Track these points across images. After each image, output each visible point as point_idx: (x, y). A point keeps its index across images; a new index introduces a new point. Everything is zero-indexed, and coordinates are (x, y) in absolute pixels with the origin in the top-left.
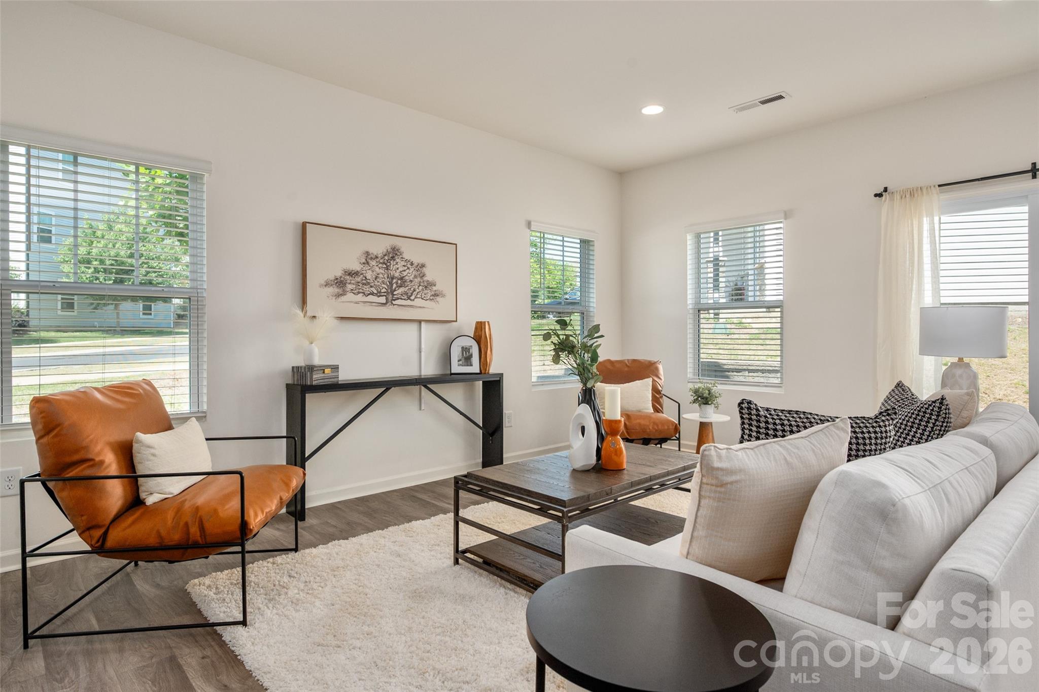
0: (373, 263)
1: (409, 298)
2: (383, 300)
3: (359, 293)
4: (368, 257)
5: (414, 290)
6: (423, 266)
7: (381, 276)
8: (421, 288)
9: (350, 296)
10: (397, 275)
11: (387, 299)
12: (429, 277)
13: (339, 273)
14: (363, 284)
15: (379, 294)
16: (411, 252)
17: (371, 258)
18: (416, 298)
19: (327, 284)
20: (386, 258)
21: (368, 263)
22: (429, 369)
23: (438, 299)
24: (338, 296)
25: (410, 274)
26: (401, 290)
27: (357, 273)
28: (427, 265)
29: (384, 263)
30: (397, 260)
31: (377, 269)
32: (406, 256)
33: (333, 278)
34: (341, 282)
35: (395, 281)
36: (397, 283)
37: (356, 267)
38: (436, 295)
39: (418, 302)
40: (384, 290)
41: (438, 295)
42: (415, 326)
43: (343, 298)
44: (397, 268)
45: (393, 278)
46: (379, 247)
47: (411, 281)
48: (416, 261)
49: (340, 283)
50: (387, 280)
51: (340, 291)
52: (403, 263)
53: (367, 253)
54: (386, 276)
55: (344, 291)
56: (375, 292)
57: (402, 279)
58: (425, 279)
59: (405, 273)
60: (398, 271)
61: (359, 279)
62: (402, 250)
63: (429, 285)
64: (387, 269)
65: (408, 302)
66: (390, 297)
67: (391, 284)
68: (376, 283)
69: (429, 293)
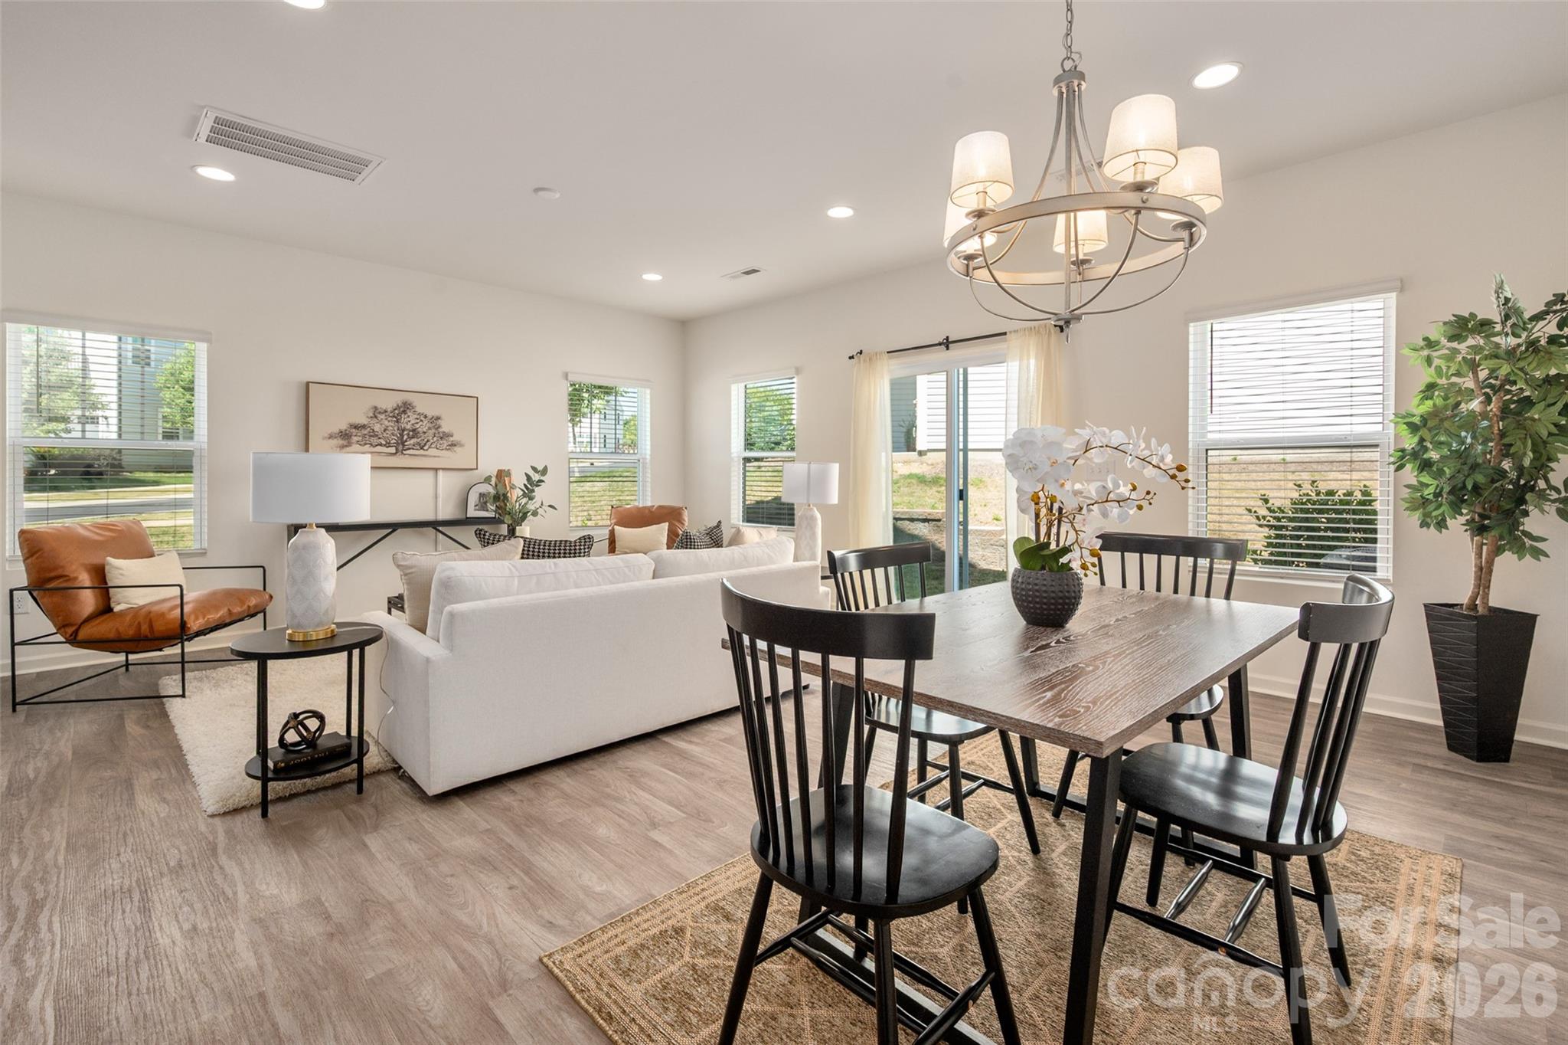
0: (382, 417)
1: (422, 448)
2: (393, 450)
3: (366, 444)
4: (376, 412)
5: (428, 441)
6: (438, 418)
7: (390, 428)
8: (435, 439)
9: (356, 448)
10: (408, 427)
11: (397, 449)
12: (445, 428)
13: (344, 427)
14: (371, 436)
15: (388, 445)
16: (422, 405)
17: (380, 413)
18: (430, 448)
19: (331, 437)
20: (396, 412)
21: (376, 417)
22: (446, 512)
23: (455, 448)
24: (342, 447)
25: (423, 426)
26: (414, 441)
27: (364, 427)
28: (443, 417)
29: (394, 417)
30: (409, 414)
31: (386, 423)
32: (419, 409)
33: (338, 431)
34: (346, 434)
35: (405, 433)
36: (408, 434)
37: (364, 421)
38: (453, 445)
39: (432, 452)
40: (394, 441)
41: (455, 445)
42: (431, 474)
43: (349, 449)
44: (409, 421)
45: (403, 431)
46: (389, 402)
47: (425, 433)
48: (430, 414)
50: (397, 432)
51: (345, 443)
52: (416, 416)
53: (376, 408)
54: (396, 428)
55: (349, 442)
56: (384, 443)
57: (414, 430)
58: (441, 430)
59: (417, 426)
60: (410, 424)
61: (366, 432)
62: (414, 404)
63: (446, 436)
64: (397, 421)
65: (421, 452)
66: (401, 447)
67: (402, 435)
68: (385, 435)
69: (445, 444)
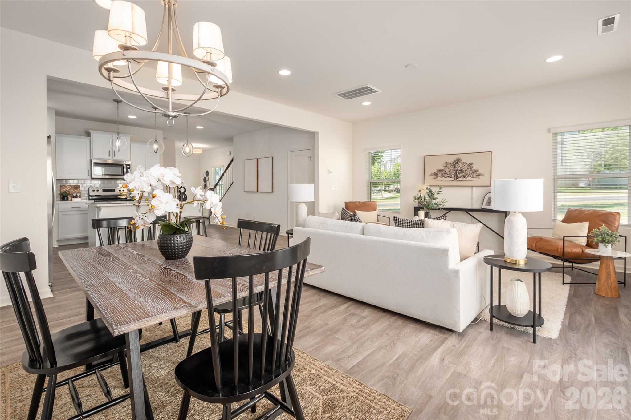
0: (449, 166)
1: (464, 177)
2: (453, 179)
3: (443, 177)
4: (447, 164)
5: (467, 174)
6: (472, 164)
7: (452, 170)
8: (470, 173)
9: (439, 178)
10: (459, 169)
11: (454, 178)
12: (475, 168)
13: (435, 171)
14: (444, 174)
15: (451, 177)
16: (466, 159)
17: (448, 164)
18: (468, 177)
19: (431, 175)
20: (454, 163)
21: (447, 166)
23: (480, 177)
24: (435, 178)
25: (465, 168)
26: (461, 174)
27: (442, 170)
28: (474, 163)
29: (453, 165)
30: (459, 163)
31: (450, 168)
32: (463, 161)
33: (433, 173)
36: (459, 172)
37: (442, 168)
38: (479, 175)
39: (469, 179)
40: (453, 175)
41: (480, 175)
42: (470, 188)
43: (437, 179)
44: (459, 166)
45: (457, 171)
46: (451, 160)
47: (466, 171)
48: (468, 163)
49: (436, 174)
51: (436, 177)
52: (462, 164)
53: (446, 162)
54: (454, 170)
56: (449, 176)
57: (461, 170)
58: (473, 169)
59: (463, 168)
60: (459, 167)
61: (443, 172)
62: (461, 159)
63: (475, 171)
64: (455, 167)
65: (464, 179)
66: (456, 177)
67: (456, 172)
68: (450, 173)
69: (475, 175)
